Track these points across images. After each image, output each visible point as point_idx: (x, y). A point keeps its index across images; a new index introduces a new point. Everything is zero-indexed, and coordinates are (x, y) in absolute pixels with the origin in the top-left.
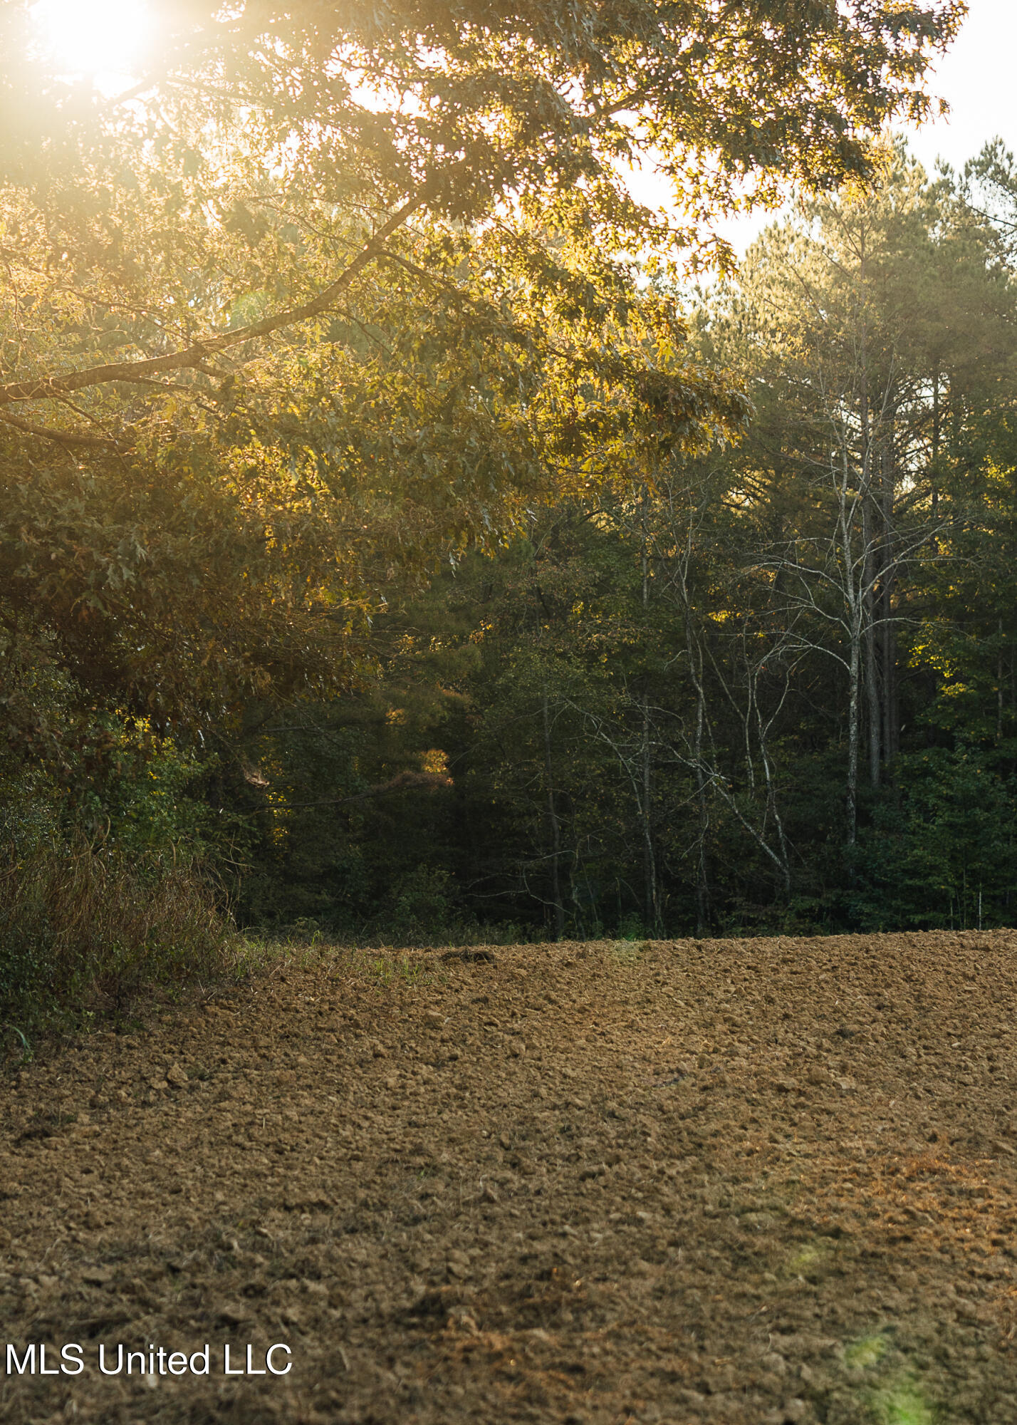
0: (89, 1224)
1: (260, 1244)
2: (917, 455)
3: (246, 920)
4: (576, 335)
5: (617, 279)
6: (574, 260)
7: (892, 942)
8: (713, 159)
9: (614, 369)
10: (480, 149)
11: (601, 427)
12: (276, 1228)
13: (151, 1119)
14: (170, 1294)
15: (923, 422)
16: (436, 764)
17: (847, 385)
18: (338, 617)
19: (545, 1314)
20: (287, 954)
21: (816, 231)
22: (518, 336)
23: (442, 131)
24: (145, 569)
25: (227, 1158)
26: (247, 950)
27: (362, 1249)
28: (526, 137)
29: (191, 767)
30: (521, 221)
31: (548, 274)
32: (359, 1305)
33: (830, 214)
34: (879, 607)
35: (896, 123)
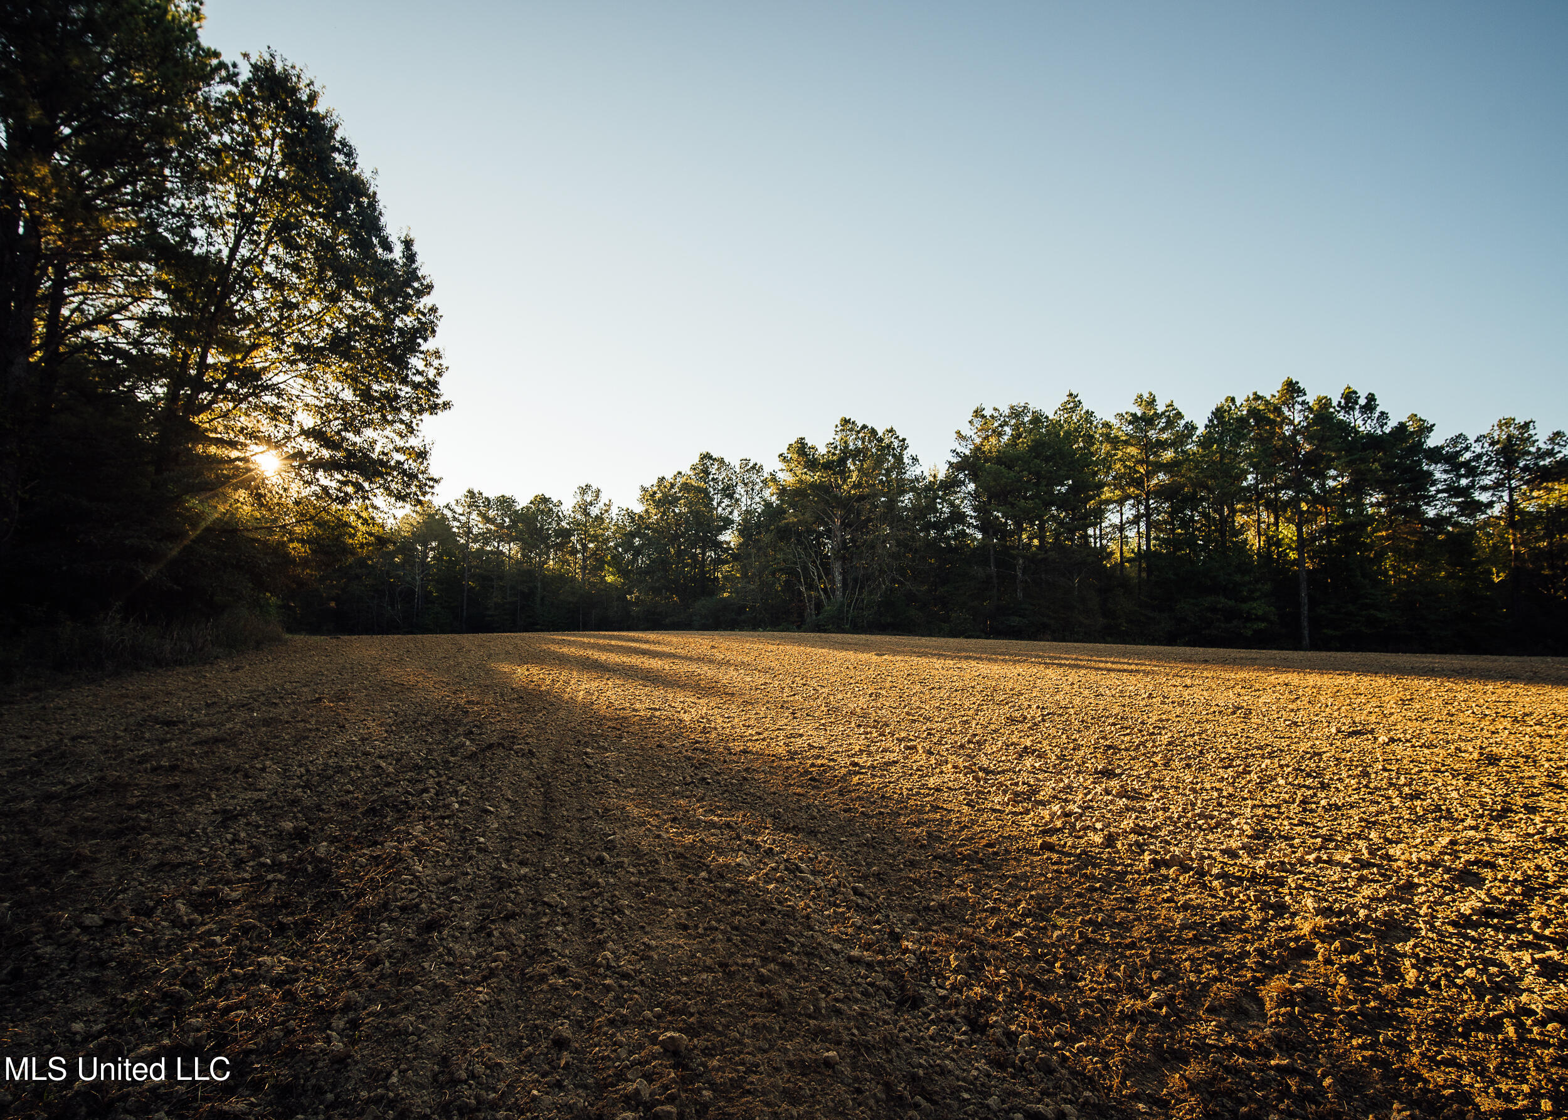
0: (245, 686)
1: (284, 689)
2: (431, 554)
3: (289, 631)
4: (364, 528)
5: (373, 518)
6: (364, 514)
7: (419, 636)
8: (393, 499)
9: (371, 534)
10: (346, 494)
11: (368, 544)
12: (288, 686)
13: (262, 667)
14: (262, 699)
15: (432, 549)
16: (333, 604)
17: (419, 542)
18: (312, 575)
19: (343, 700)
20: (297, 637)
21: (414, 515)
22: (353, 527)
23: (340, 490)
24: (269, 564)
25: (279, 673)
26: (288, 636)
27: (305, 689)
28: (355, 492)
29: (280, 603)
30: (354, 507)
31: (359, 517)
32: (303, 699)
33: (417, 512)
34: (422, 579)
35: (428, 497)
